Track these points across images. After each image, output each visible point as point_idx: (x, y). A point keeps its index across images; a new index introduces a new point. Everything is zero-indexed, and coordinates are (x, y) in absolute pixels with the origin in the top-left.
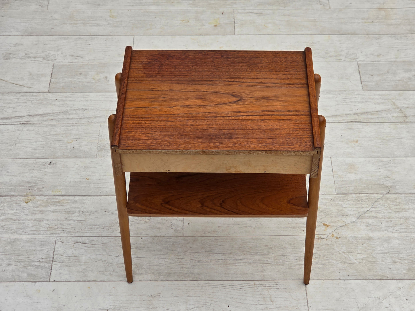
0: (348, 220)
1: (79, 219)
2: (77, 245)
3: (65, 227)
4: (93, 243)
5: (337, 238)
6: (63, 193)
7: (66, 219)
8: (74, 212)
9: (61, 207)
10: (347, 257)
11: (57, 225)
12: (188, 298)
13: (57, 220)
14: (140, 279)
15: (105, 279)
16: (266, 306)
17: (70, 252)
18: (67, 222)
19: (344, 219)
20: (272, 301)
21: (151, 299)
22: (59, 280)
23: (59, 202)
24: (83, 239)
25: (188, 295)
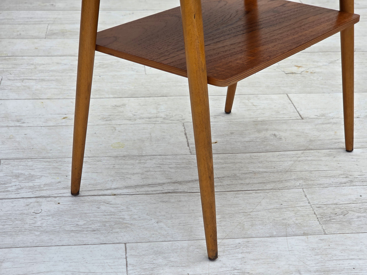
0: (320, 64)
1: (27, 67)
2: (27, 81)
3: (12, 72)
4: (45, 79)
5: (311, 73)
6: (9, 55)
7: (13, 68)
8: (22, 64)
9: (7, 62)
10: (327, 82)
11: (3, 70)
12: (158, 106)
13: (4, 68)
14: (101, 97)
15: (61, 98)
16: (249, 109)
17: (19, 84)
18: (14, 69)
19: (316, 64)
20: (254, 105)
21: (116, 107)
22: (7, 99)
23: (5, 59)
24: (33, 78)
25: (158, 104)
